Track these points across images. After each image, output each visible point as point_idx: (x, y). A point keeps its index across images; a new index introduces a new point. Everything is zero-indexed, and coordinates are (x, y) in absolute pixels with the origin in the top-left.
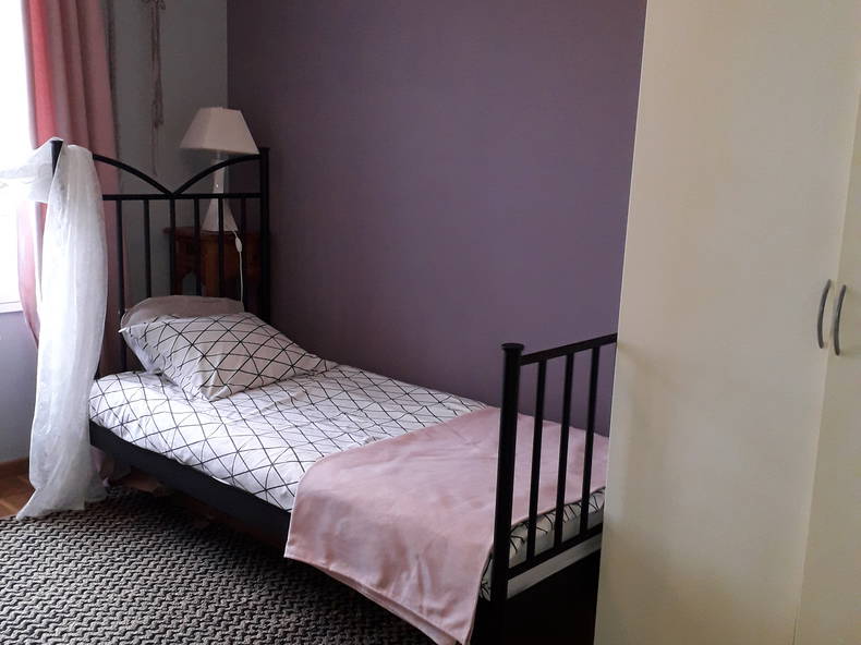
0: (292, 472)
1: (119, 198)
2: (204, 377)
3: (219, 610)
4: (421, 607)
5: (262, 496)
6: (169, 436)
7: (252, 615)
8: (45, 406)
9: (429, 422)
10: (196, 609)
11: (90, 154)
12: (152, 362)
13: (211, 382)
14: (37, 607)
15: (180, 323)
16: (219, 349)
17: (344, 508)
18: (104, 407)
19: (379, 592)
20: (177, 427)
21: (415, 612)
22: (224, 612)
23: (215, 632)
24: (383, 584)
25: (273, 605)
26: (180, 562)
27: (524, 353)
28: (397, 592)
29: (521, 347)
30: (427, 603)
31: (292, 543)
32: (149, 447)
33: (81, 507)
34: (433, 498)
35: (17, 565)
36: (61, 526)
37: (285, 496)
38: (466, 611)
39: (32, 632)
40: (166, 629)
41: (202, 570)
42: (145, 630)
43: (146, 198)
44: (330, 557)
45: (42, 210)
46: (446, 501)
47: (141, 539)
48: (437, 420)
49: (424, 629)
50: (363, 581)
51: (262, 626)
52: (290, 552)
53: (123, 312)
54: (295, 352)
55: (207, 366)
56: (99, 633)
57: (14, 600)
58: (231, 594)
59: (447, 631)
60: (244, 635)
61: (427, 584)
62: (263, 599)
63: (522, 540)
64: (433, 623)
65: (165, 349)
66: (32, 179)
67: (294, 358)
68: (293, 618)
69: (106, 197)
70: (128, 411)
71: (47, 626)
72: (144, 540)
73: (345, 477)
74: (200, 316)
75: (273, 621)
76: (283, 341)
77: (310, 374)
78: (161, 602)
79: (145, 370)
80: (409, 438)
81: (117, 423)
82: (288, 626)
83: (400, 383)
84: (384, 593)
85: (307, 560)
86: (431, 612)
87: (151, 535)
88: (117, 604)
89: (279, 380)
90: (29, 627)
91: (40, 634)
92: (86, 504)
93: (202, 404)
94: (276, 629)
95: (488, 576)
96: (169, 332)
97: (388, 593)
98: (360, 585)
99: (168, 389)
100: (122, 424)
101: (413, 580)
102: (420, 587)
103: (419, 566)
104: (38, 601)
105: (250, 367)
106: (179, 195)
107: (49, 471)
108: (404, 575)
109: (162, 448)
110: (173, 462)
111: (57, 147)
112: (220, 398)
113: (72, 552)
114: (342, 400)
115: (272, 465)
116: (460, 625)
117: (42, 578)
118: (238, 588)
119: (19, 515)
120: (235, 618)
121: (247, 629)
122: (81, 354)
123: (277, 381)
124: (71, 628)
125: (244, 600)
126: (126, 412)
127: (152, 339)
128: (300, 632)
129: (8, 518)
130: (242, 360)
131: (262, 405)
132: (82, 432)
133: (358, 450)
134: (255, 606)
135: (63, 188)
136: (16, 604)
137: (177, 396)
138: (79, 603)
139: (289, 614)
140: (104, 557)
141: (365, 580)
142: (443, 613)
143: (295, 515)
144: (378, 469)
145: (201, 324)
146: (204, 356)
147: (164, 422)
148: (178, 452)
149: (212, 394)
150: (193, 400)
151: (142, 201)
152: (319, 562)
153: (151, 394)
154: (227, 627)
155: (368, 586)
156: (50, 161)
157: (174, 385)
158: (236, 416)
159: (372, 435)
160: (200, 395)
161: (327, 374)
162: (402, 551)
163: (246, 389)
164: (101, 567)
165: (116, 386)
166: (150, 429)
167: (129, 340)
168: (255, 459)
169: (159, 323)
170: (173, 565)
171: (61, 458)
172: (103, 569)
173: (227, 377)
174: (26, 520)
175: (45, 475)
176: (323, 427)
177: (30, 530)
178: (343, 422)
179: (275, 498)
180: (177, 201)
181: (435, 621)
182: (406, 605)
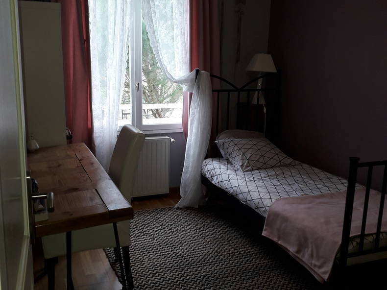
0: (267, 203)
1: (218, 91)
2: (242, 162)
3: (239, 252)
4: (311, 264)
5: (256, 210)
6: (226, 183)
7: (250, 257)
8: (187, 168)
9: (334, 191)
10: (230, 250)
11: (209, 74)
12: (225, 154)
13: (245, 164)
14: (176, 239)
15: (236, 140)
16: (250, 151)
17: (286, 219)
18: (206, 170)
19: (297, 255)
20: (229, 180)
21: (309, 265)
22: (240, 253)
23: (235, 260)
24: (298, 252)
25: (260, 255)
26: (228, 232)
27: (359, 162)
28: (303, 256)
29: (358, 159)
30: (314, 262)
31: (265, 230)
32: (220, 186)
33: (197, 207)
34: (322, 220)
35: (172, 223)
36: (189, 212)
37: (264, 211)
38: (328, 267)
39: (173, 246)
40: (218, 255)
41: (236, 237)
42: (210, 254)
43: (229, 91)
44: (279, 238)
45: (191, 94)
46: (327, 222)
47: (216, 221)
48: (338, 190)
49: (312, 273)
50: (290, 250)
51: (254, 261)
52: (264, 233)
53: (217, 135)
54: (282, 156)
55: (244, 158)
56: (194, 252)
57: (169, 235)
58: (244, 248)
59: (320, 274)
60: (246, 263)
61: (315, 255)
62: (256, 252)
63: (357, 242)
64: (316, 271)
65: (230, 150)
66: (189, 84)
67: (281, 158)
68: (266, 261)
69: (214, 91)
70: (214, 172)
71: (178, 246)
72: (217, 222)
73: (287, 207)
74: (244, 138)
75: (258, 261)
76: (278, 150)
77: (287, 166)
78: (218, 245)
79: (223, 158)
80: (322, 196)
81: (210, 176)
82: (264, 264)
83: (327, 174)
84: (298, 256)
85: (270, 238)
86: (315, 266)
87: (219, 221)
88: (202, 243)
89: (273, 167)
90: (172, 245)
91: (175, 248)
92: (199, 206)
93: (240, 172)
94: (259, 264)
95: (339, 255)
96: (232, 143)
97: (300, 256)
98: (289, 251)
99: (229, 166)
100: (211, 177)
101: (310, 252)
102: (312, 255)
103: (312, 247)
104: (176, 237)
105: (261, 160)
106: (242, 89)
107: (187, 192)
108: (306, 250)
109: (224, 187)
110: (227, 193)
111: (197, 71)
112: (248, 171)
113: (191, 222)
114: (298, 177)
115: (261, 198)
116: (325, 273)
117: (179, 229)
118: (248, 246)
119: (176, 206)
120: (244, 256)
121: (247, 261)
122: (201, 149)
123: (272, 167)
124: (185, 248)
125: (249, 251)
126: (213, 172)
127: (226, 146)
128: (268, 267)
129: (172, 207)
130: (259, 157)
131: (263, 175)
132: (199, 178)
133: (297, 198)
134: (252, 254)
135: (199, 87)
136: (169, 236)
137: (232, 168)
138: (189, 240)
139: (265, 259)
140: (201, 226)
141: (292, 249)
142: (320, 267)
143: (267, 219)
144: (302, 206)
145: (244, 141)
146: (244, 154)
147: (225, 177)
148: (229, 189)
149: (245, 169)
150: (237, 170)
151: (227, 93)
152: (275, 239)
153: (222, 167)
154: (240, 259)
155: (292, 252)
156: (195, 77)
157: (232, 164)
158: (252, 179)
159: (305, 192)
160: (240, 169)
161: (295, 166)
162: (306, 240)
163: (259, 169)
164: (199, 229)
165: (211, 162)
166: (220, 179)
167: (218, 145)
168: (255, 196)
169: (229, 140)
170: (225, 233)
171: (191, 187)
172: (200, 230)
173: (252, 163)
174: (178, 208)
175: (185, 192)
176: (285, 187)
177: (179, 212)
178: (295, 186)
179: (261, 211)
180: (241, 92)
181: (316, 270)
182: (306, 261)
